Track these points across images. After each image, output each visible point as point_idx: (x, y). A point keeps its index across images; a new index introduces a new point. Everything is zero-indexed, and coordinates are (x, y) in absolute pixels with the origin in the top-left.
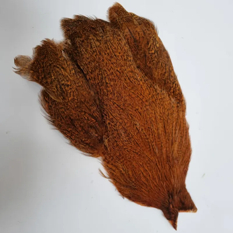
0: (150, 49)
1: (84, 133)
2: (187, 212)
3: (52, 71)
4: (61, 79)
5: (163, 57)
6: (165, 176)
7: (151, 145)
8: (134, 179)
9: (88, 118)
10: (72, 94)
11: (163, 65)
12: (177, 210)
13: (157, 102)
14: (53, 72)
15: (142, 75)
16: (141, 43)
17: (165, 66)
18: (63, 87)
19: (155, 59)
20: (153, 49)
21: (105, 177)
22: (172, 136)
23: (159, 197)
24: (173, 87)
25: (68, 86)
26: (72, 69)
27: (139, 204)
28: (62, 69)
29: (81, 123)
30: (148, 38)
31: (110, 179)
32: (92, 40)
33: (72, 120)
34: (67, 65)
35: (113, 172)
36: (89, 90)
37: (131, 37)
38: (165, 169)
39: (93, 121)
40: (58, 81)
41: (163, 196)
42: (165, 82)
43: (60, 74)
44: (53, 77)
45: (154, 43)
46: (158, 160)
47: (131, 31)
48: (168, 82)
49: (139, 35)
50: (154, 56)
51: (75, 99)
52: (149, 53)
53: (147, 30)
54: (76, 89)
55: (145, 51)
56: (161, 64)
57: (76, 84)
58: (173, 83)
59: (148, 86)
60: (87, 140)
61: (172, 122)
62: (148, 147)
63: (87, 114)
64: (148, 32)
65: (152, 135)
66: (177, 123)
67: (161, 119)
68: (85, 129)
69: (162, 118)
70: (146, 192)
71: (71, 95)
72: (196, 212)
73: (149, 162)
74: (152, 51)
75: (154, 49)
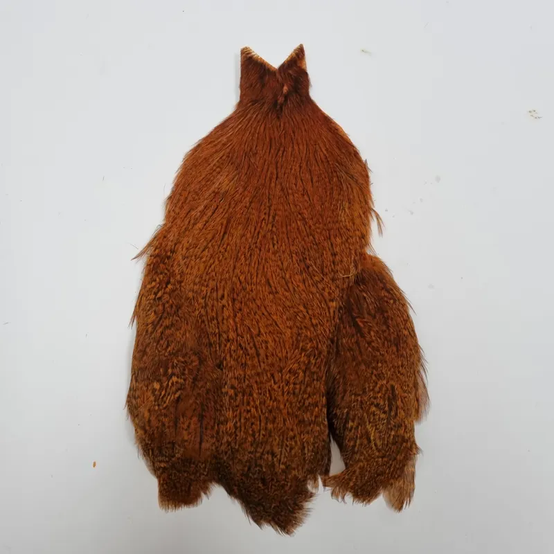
0: (179, 386)
1: (387, 312)
2: (261, 58)
3: (387, 445)
4: (383, 424)
5: (156, 359)
6: (271, 146)
7: (271, 217)
8: (332, 180)
9: (369, 333)
10: (377, 389)
11: (166, 343)
12: (278, 75)
13: (214, 283)
14: (388, 441)
15: (218, 348)
16: (194, 407)
17: (162, 339)
18: (387, 408)
19: (177, 364)
20: (173, 384)
21: (378, 216)
22: (218, 206)
23: (302, 121)
24: (164, 293)
25: (377, 406)
26: (351, 431)
27: (345, 134)
28: (372, 438)
29: (385, 331)
30: (172, 410)
31: (372, 207)
32: (282, 461)
33: (397, 345)
34: (356, 442)
35: (363, 216)
36: (338, 377)
37: (206, 429)
38: (265, 161)
39: (361, 322)
40: (388, 423)
41: (292, 117)
42: (178, 311)
43: (380, 432)
44: (393, 433)
45: (165, 395)
46: (270, 183)
47: (198, 440)
48: (172, 306)
49: (190, 423)
50: (177, 371)
51: (375, 375)
52: (185, 380)
53: (167, 425)
54: (364, 392)
55: (193, 388)
56: (169, 349)
57: (361, 402)
58: (160, 299)
59: (218, 323)
60: (385, 296)
61: (204, 230)
62: (277, 218)
63: (368, 339)
64: (166, 420)
65: (259, 233)
66: (192, 222)
67: (226, 251)
68: (381, 316)
69: (223, 250)
70: (321, 145)
71: (380, 388)
72: (246, 48)
73: (290, 191)
74: (177, 382)
75: (170, 384)
